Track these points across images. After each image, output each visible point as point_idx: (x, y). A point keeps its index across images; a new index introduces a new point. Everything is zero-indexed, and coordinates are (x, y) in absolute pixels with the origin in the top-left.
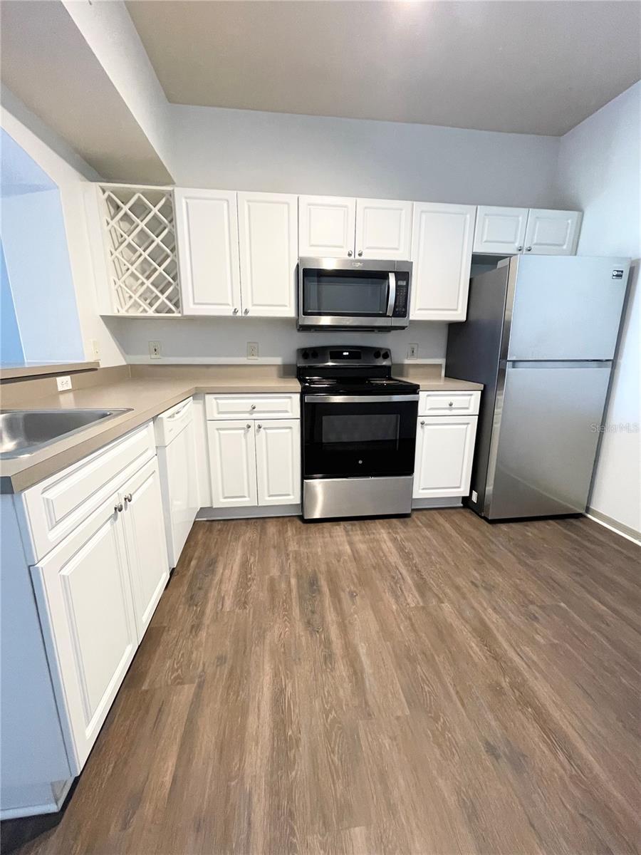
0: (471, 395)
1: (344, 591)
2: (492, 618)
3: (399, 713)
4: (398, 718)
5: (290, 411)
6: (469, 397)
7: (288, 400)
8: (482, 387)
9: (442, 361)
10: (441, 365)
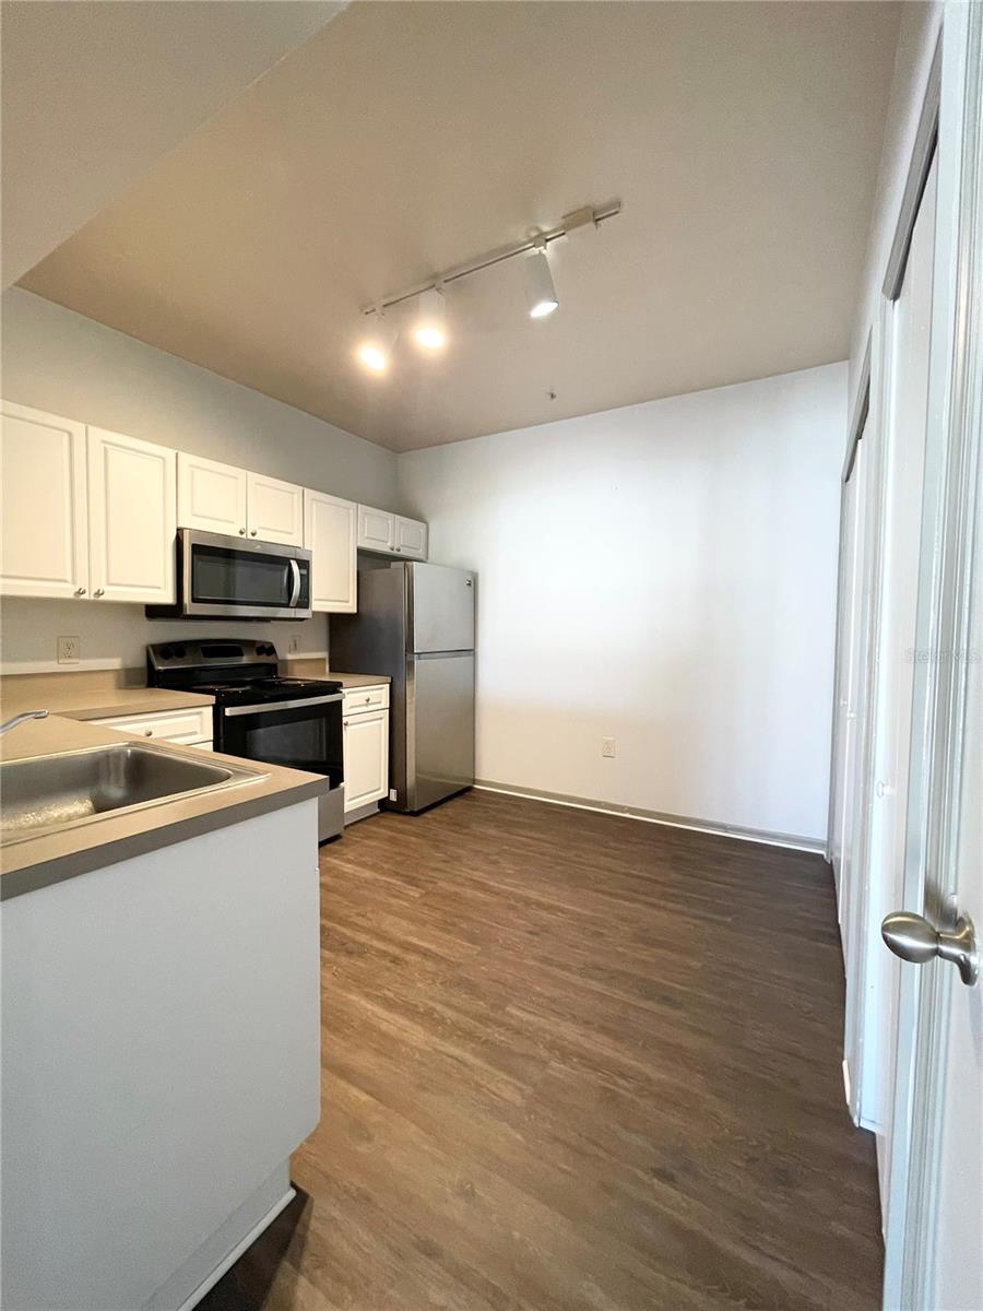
0: (381, 689)
1: (351, 917)
2: (476, 875)
3: (475, 953)
4: (478, 955)
5: (198, 731)
6: (379, 692)
7: (196, 717)
8: (389, 679)
9: (324, 655)
10: (324, 659)
